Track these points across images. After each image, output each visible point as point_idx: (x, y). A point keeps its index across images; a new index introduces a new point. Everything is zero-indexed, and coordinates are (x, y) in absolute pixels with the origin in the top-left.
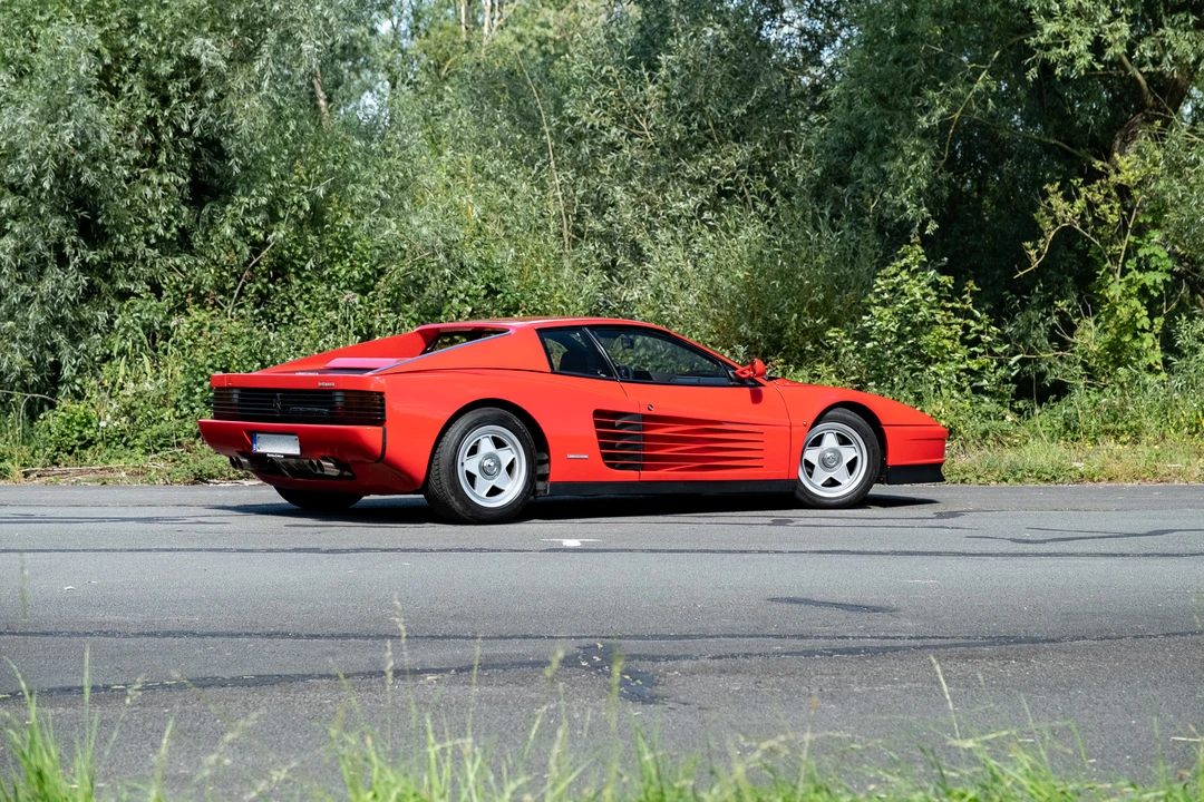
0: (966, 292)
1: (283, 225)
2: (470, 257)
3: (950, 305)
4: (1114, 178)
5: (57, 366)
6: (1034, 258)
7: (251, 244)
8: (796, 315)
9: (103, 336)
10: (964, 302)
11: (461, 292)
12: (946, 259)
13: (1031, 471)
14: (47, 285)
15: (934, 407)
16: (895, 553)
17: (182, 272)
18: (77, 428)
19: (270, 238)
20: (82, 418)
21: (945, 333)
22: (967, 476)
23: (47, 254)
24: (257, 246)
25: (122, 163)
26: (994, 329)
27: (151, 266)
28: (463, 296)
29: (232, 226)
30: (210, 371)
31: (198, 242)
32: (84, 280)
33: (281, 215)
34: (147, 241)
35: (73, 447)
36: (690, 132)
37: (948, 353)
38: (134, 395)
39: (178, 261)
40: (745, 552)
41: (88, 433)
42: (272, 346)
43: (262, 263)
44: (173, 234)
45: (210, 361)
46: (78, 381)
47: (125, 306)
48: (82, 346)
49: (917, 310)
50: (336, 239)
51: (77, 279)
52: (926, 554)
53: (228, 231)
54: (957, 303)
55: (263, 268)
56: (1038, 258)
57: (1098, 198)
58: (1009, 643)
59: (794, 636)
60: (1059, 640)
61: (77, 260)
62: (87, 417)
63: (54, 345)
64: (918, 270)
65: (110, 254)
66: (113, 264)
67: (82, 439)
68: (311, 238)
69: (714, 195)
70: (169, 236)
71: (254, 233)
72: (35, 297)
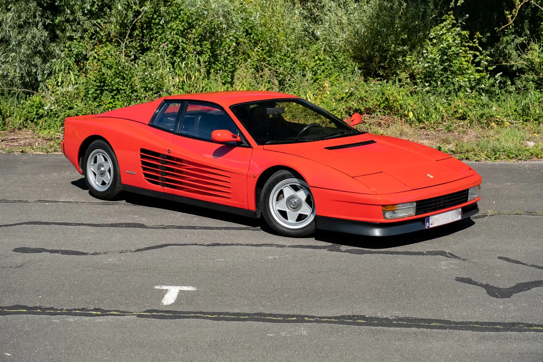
0: (475, 38)
1: (148, 3)
3: (467, 44)
6: (510, 19)
7: (134, 12)
8: (394, 45)
10: (474, 43)
11: (230, 36)
12: (468, 15)
14: (29, 36)
15: (456, 102)
17: (101, 26)
18: (36, 109)
19: (142, 9)
20: (38, 104)
22: (470, 154)
24: (137, 13)
26: (489, 58)
28: (232, 38)
34: (83, 12)
35: (34, 118)
37: (465, 70)
38: (61, 94)
39: (99, 21)
41: (41, 111)
43: (138, 21)
44: (96, 8)
48: (48, 64)
49: (450, 48)
50: (174, 9)
51: (42, 33)
53: (120, 8)
54: (471, 43)
55: (139, 24)
56: (512, 19)
64: (451, 28)
65: (63, 19)
66: (65, 24)
67: (38, 114)
68: (162, 9)
70: (94, 9)
71: (134, 7)
72: (25, 41)
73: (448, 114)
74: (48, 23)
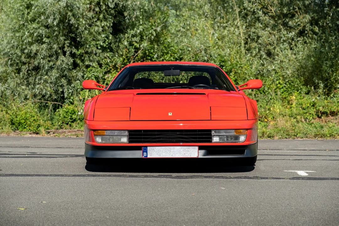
1: (146, 42)
2: (214, 53)
5: (63, 92)
7: (134, 49)
9: (80, 82)
14: (59, 63)
17: (110, 59)
18: (70, 115)
19: (141, 46)
20: (72, 111)
23: (59, 51)
24: (137, 49)
27: (99, 56)
29: (127, 41)
32: (72, 60)
33: (145, 38)
34: (97, 47)
35: (69, 122)
36: (290, 10)
39: (108, 55)
41: (74, 117)
43: (138, 55)
44: (107, 45)
46: (72, 98)
47: (88, 70)
48: (72, 85)
50: (165, 47)
51: (69, 60)
53: (126, 43)
55: (139, 57)
62: (74, 111)
63: (62, 85)
65: (83, 51)
66: (84, 55)
67: (72, 119)
68: (156, 46)
69: (298, 33)
70: (105, 46)
71: (135, 44)
72: (55, 67)
74: (74, 53)
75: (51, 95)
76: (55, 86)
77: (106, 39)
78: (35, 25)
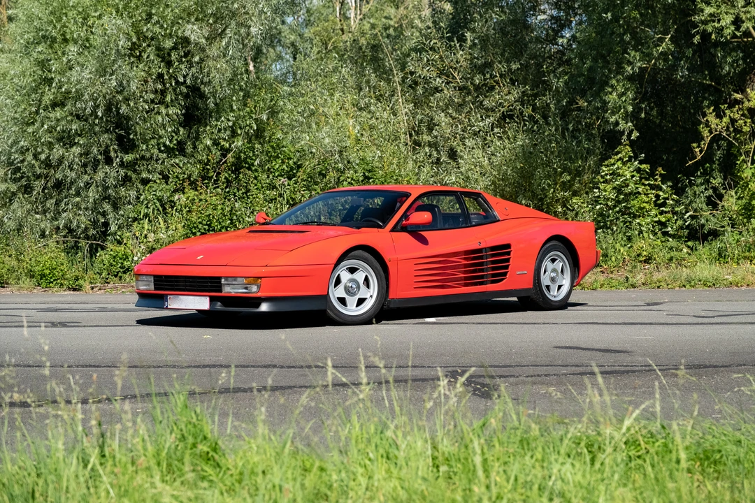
0: (657, 174)
1: (240, 138)
2: (353, 157)
3: (647, 183)
4: (746, 104)
5: (106, 224)
6: (698, 153)
7: (221, 150)
8: (552, 190)
9: (133, 206)
10: (656, 180)
11: (348, 178)
12: (643, 155)
13: (700, 281)
14: (100, 175)
15: (639, 244)
16: (625, 324)
17: (179, 167)
18: (120, 261)
19: (233, 146)
20: (123, 255)
21: (644, 200)
22: (661, 284)
23: (100, 157)
24: (225, 152)
25: (144, 101)
26: (675, 196)
27: (162, 164)
28: (349, 180)
29: (211, 139)
30: (200, 226)
31: (189, 149)
32: (122, 172)
33: (239, 132)
34: (159, 149)
35: (118, 273)
36: (485, 80)
37: (647, 211)
38: (154, 241)
39: (177, 161)
40: (535, 324)
41: (126, 264)
42: (237, 211)
43: (228, 161)
44: (174, 144)
45: (200, 220)
46: (119, 233)
47: (147, 188)
48: (121, 212)
49: (628, 186)
50: (272, 147)
51: (117, 172)
52: (644, 324)
53: (209, 142)
54: (652, 181)
55: (229, 165)
56: (701, 153)
57: (737, 116)
58: (700, 368)
59: (573, 366)
60: (730, 366)
61: (118, 160)
62: (126, 255)
63: (104, 211)
64: (627, 161)
65: (137, 156)
67: (123, 268)
68: (257, 146)
69: (500, 118)
70: (172, 146)
71: (223, 143)
72: (93, 182)
73: (631, 257)
75: (86, 229)
76: (92, 213)
77: (174, 134)
78: (58, 113)
